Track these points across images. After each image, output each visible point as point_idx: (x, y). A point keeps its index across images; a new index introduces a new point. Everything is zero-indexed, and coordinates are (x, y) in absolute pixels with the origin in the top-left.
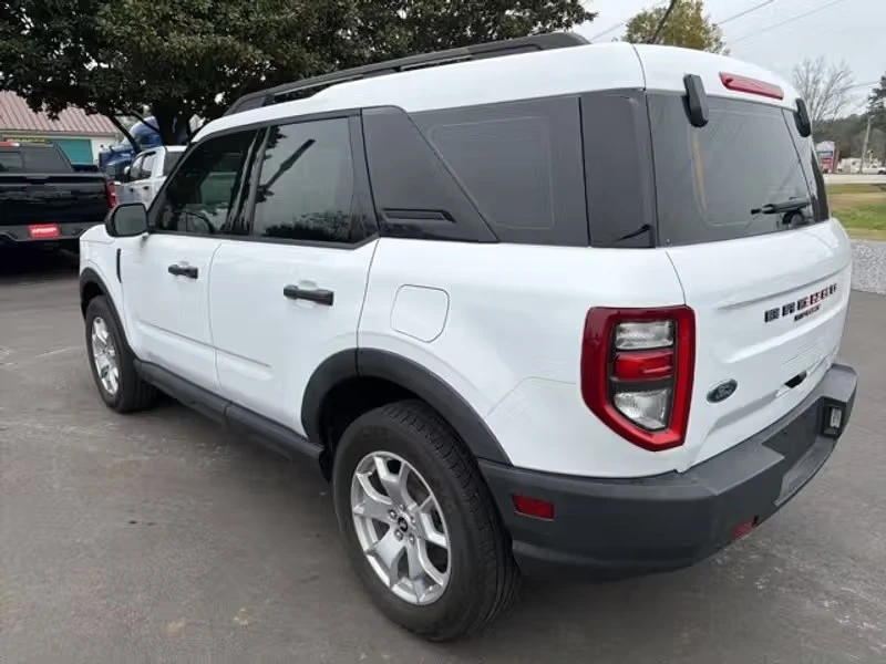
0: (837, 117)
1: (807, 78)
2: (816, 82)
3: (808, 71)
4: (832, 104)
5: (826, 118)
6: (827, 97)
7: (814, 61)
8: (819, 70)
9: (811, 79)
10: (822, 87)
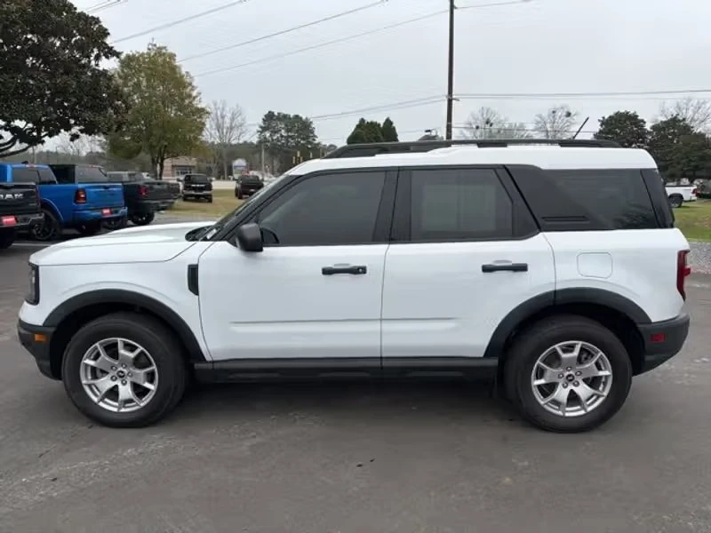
0: (241, 142)
1: (217, 114)
2: (223, 117)
3: (216, 109)
4: (235, 133)
5: (234, 142)
6: (231, 128)
7: (219, 102)
8: (223, 109)
9: (219, 114)
10: (227, 121)
